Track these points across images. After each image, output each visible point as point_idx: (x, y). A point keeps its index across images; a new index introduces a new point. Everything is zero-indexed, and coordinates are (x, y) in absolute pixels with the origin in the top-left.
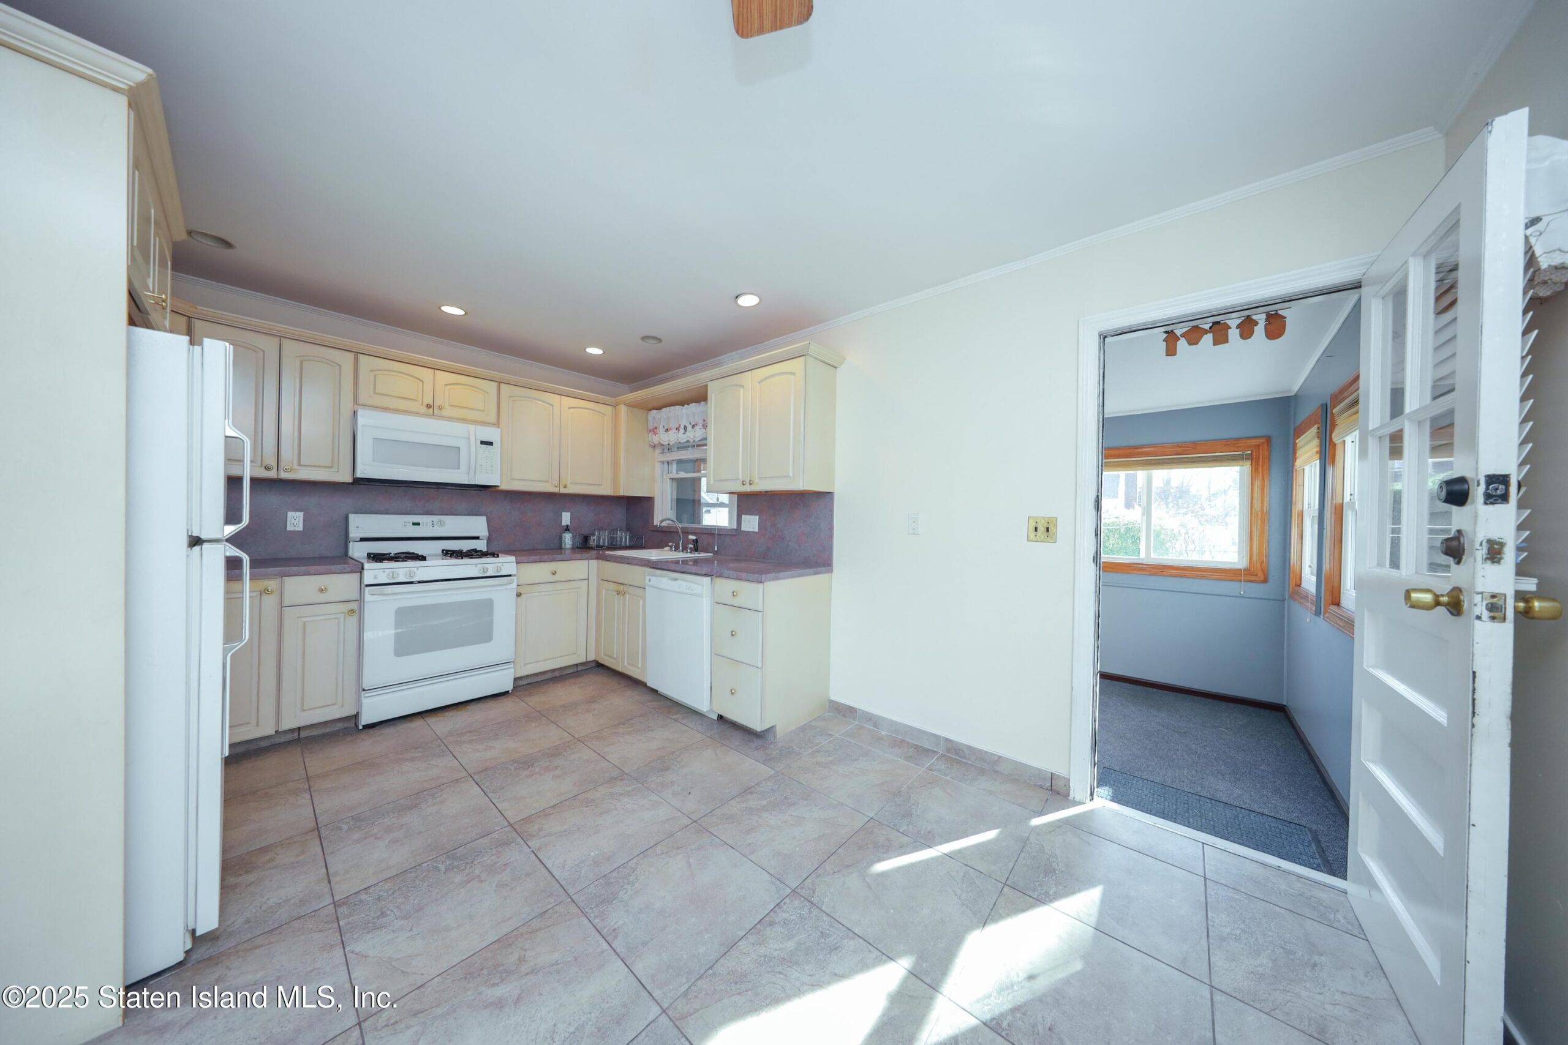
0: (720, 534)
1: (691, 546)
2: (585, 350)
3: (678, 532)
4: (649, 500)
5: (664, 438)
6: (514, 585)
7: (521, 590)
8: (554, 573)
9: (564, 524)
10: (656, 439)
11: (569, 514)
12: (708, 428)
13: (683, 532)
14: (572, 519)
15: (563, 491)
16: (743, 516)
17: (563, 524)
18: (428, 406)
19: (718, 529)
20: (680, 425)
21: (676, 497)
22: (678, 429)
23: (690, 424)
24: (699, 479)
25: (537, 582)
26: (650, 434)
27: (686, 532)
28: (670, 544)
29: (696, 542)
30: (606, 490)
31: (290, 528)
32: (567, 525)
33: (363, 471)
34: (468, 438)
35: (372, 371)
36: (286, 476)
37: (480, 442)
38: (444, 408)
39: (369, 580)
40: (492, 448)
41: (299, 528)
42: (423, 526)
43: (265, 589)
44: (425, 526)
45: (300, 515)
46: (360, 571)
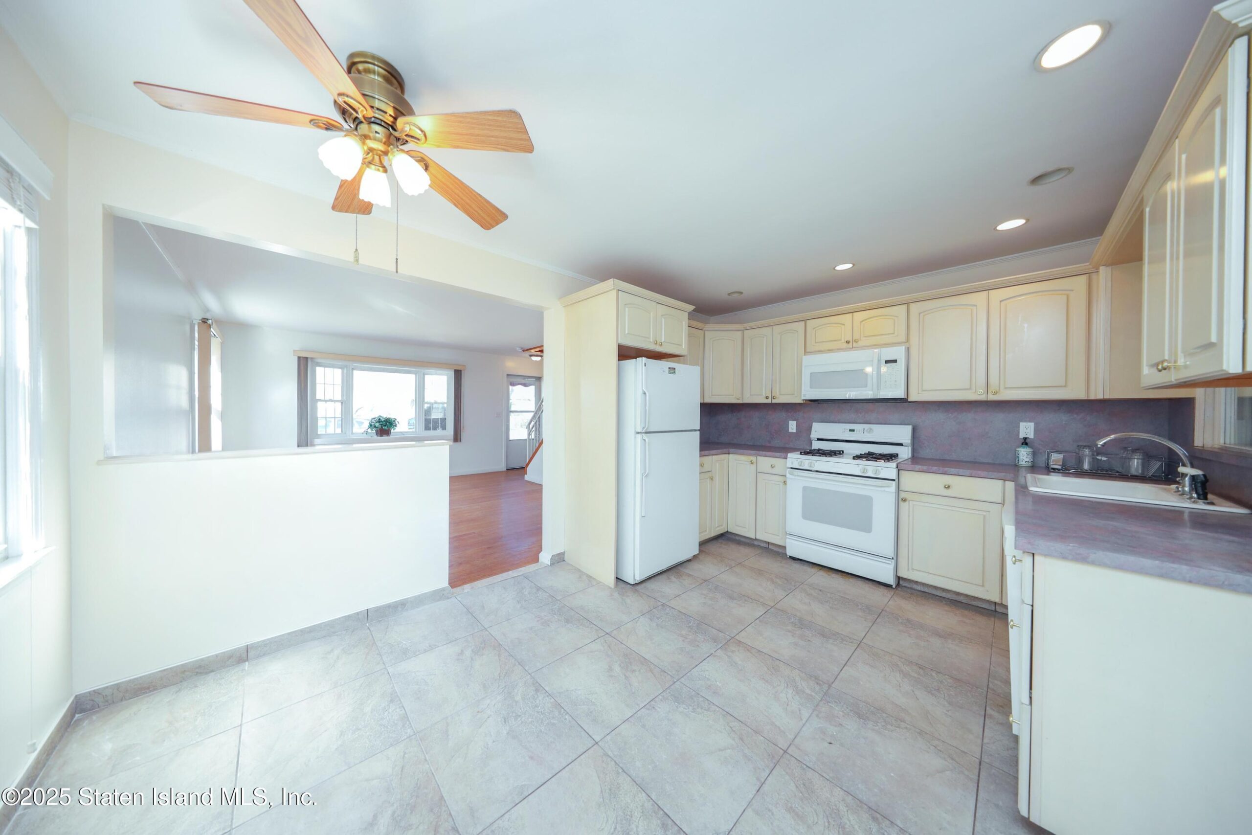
2: (995, 229)
4: (1186, 403)
6: (893, 490)
7: (902, 495)
8: (946, 488)
9: (1022, 436)
11: (1032, 425)
14: (1036, 431)
15: (993, 398)
17: (1020, 437)
18: (848, 342)
25: (925, 492)
29: (1201, 481)
30: (1076, 393)
31: (790, 431)
32: (1026, 438)
33: (805, 395)
34: (872, 361)
35: (814, 329)
36: (774, 401)
37: (886, 361)
38: (861, 340)
39: (789, 465)
40: (896, 365)
41: (794, 431)
42: (856, 432)
43: (751, 461)
44: (858, 433)
45: (795, 422)
46: (786, 458)
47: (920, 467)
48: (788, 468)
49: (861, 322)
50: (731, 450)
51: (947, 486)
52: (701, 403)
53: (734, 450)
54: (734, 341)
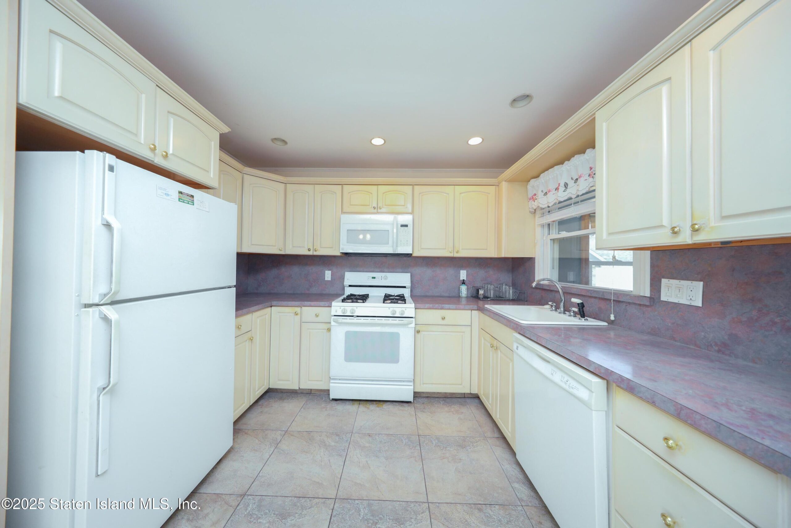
0: (619, 302)
1: (576, 310)
2: (467, 142)
3: (559, 291)
4: (531, 260)
5: (543, 202)
6: (413, 325)
7: (418, 328)
8: (443, 319)
10: (534, 205)
11: (465, 272)
12: (597, 176)
13: (564, 293)
14: (467, 275)
15: (456, 255)
16: (664, 281)
17: (461, 279)
18: (374, 208)
19: (615, 294)
20: (559, 184)
21: (558, 257)
22: (557, 189)
23: (572, 179)
24: (586, 238)
25: (431, 324)
26: (530, 201)
27: (568, 293)
28: (550, 303)
29: (581, 306)
30: (491, 253)
31: (326, 279)
32: (464, 280)
33: (343, 249)
34: (393, 224)
35: (349, 193)
36: (315, 253)
37: (401, 225)
38: (383, 207)
39: (333, 313)
40: (408, 229)
41: (330, 279)
42: (377, 279)
43: (296, 312)
44: (378, 279)
45: (330, 272)
46: (331, 307)
47: (428, 305)
48: (332, 316)
49: (383, 193)
50: (274, 303)
51: (443, 318)
52: (237, 253)
53: (277, 302)
54: (276, 191)
